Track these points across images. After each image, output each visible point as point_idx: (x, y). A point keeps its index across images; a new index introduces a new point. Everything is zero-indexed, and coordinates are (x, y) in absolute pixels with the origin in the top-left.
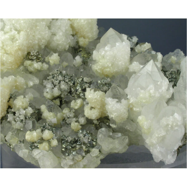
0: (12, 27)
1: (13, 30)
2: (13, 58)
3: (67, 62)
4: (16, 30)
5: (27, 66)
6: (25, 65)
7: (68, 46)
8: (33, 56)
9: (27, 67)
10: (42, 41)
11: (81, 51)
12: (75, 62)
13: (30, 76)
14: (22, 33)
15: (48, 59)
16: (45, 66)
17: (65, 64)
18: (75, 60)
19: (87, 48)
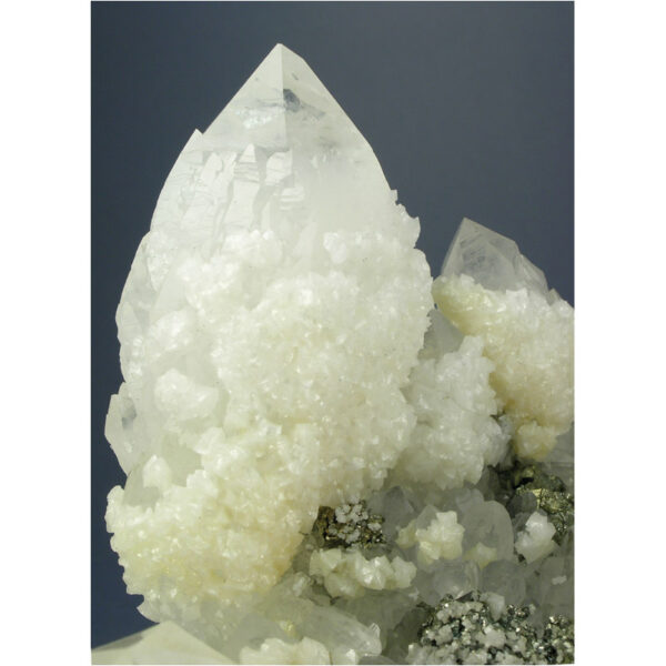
0: (257, 405)
1: (264, 421)
2: (265, 547)
3: (491, 547)
4: (275, 419)
5: (325, 573)
6: (312, 572)
7: (480, 468)
8: (346, 529)
9: (323, 578)
10: (379, 458)
11: (531, 480)
12: (525, 544)
13: (335, 617)
14: (302, 431)
15: (412, 537)
16: (404, 572)
17: (485, 553)
18: (528, 533)
19: (549, 466)
